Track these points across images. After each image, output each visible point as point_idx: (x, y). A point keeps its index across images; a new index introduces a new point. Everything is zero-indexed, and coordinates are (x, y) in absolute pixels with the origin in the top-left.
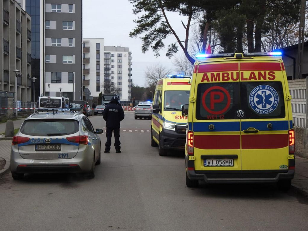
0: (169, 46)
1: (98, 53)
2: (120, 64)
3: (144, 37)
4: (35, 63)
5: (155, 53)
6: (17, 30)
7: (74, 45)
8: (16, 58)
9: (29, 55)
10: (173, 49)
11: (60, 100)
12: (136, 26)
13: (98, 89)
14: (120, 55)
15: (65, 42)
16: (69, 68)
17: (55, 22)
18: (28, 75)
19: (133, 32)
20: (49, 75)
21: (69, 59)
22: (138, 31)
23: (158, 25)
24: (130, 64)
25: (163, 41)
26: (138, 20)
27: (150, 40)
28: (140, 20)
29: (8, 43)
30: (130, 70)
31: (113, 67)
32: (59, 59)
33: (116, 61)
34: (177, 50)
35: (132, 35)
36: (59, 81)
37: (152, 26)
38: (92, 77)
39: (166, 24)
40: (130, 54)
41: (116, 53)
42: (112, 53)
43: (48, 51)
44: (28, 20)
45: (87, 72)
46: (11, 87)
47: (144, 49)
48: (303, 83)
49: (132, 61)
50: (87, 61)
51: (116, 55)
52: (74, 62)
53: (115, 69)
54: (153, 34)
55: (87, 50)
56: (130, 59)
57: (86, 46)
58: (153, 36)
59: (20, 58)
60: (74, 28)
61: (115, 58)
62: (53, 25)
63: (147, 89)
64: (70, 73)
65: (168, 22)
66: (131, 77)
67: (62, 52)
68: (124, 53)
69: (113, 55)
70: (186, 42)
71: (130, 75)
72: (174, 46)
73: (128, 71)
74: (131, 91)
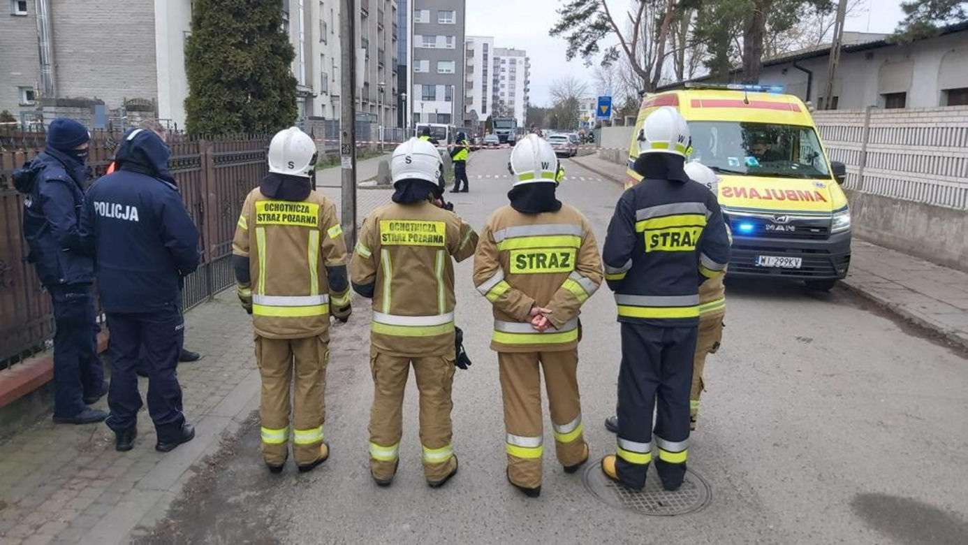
0: (606, 50)
1: (485, 57)
2: (513, 74)
3: (571, 36)
4: (400, 71)
5: (584, 61)
6: (379, 24)
7: (453, 46)
8: (377, 65)
9: (394, 60)
10: (612, 55)
11: (445, 128)
12: (559, 19)
13: (484, 111)
14: (513, 62)
15: (441, 42)
16: (447, 80)
17: (428, 12)
18: (394, 90)
19: (554, 28)
20: (418, 89)
21: (447, 67)
22: (562, 27)
23: (594, 18)
24: (527, 75)
25: (598, 43)
26: (563, 9)
27: (579, 40)
28: (567, 9)
29: (367, 42)
30: (527, 82)
31: (503, 78)
32: (433, 66)
33: (507, 70)
34: (617, 56)
35: (553, 32)
36: (431, 97)
37: (584, 19)
38: (476, 94)
39: (606, 16)
40: (527, 59)
41: (507, 59)
42: (502, 58)
43: (418, 55)
44: (394, 9)
45: (470, 85)
46: (371, 106)
47: (570, 55)
48: (857, 116)
49: (529, 70)
50: (471, 69)
51: (508, 62)
52: (453, 71)
53: (506, 82)
54: (583, 31)
55: (471, 54)
56: (527, 68)
57: (470, 48)
58: (584, 35)
59: (382, 64)
60: (453, 21)
61: (507, 66)
62: (425, 16)
63: (549, 110)
64: (448, 86)
65: (608, 14)
66: (528, 94)
67: (437, 56)
68: (519, 59)
69: (504, 62)
70: (634, 45)
71: (526, 90)
72: (613, 50)
73: (523, 84)
74: (527, 114)
